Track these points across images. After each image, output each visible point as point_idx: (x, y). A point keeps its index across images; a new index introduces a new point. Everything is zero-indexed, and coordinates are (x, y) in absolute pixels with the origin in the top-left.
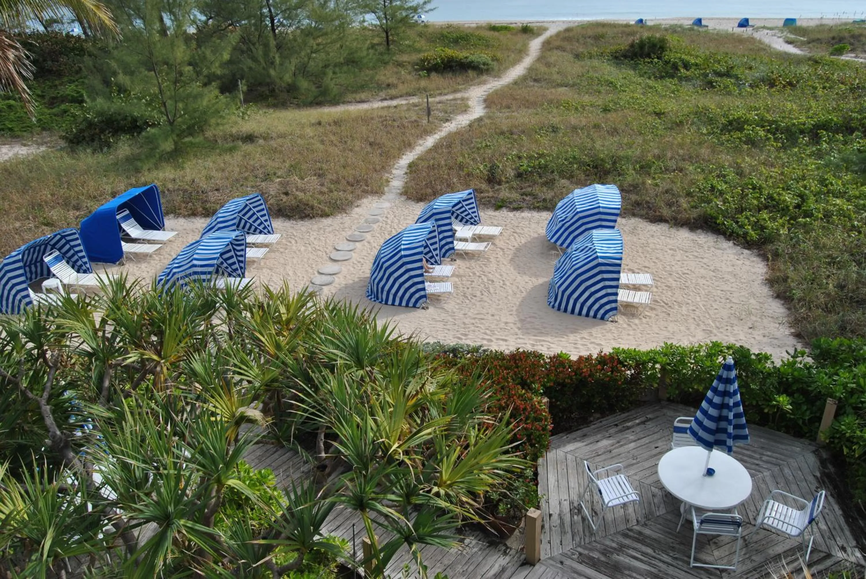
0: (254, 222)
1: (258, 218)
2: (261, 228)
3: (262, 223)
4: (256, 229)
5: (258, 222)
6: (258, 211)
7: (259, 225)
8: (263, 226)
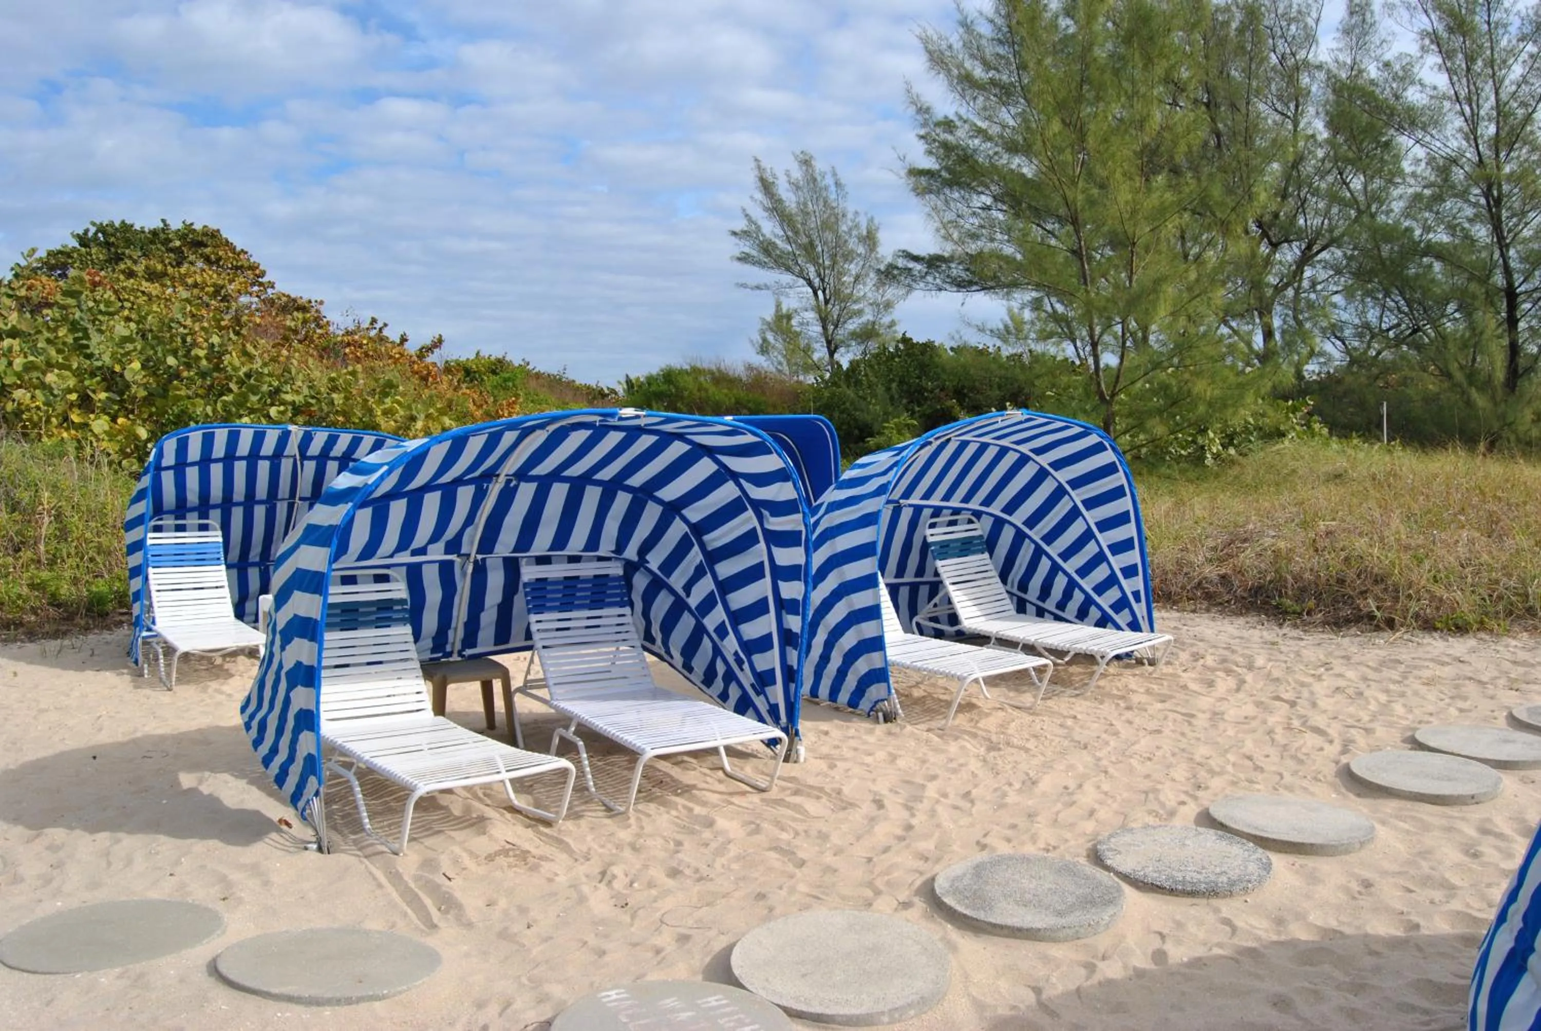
0: (1084, 571)
1: (1099, 559)
2: (1106, 601)
3: (1111, 581)
4: (1088, 602)
5: (1100, 574)
6: (1105, 525)
7: (1100, 589)
8: (1113, 594)
